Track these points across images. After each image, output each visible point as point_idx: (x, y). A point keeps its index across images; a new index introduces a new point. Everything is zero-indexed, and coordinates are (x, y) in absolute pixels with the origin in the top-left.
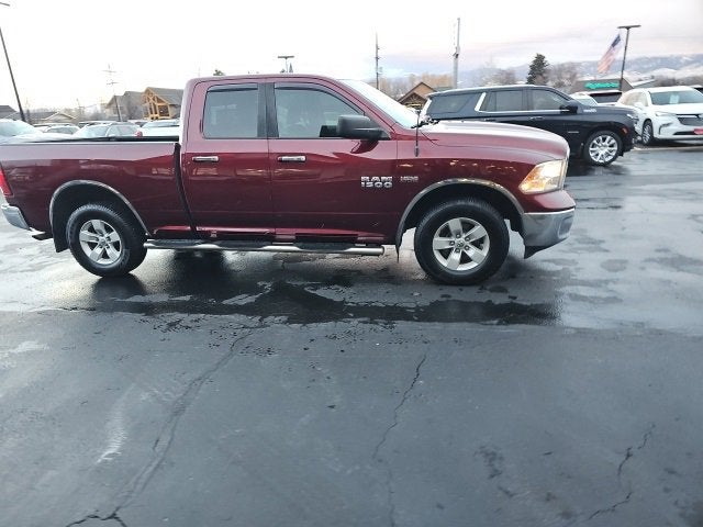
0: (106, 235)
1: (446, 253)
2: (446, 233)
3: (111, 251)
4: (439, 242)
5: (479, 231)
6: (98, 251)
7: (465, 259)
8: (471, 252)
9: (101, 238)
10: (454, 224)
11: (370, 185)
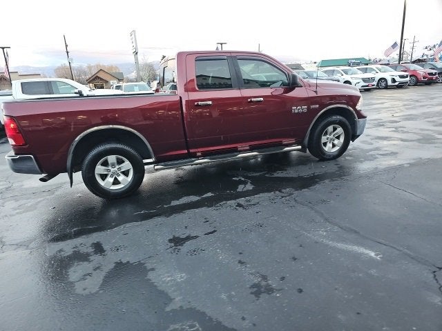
0: (117, 167)
1: (325, 144)
2: (326, 134)
3: (121, 178)
4: (324, 139)
5: (340, 130)
6: (110, 180)
7: (334, 146)
8: (336, 142)
9: (112, 170)
10: (330, 128)
11: (296, 111)
